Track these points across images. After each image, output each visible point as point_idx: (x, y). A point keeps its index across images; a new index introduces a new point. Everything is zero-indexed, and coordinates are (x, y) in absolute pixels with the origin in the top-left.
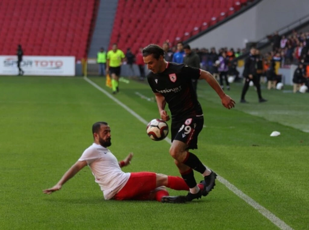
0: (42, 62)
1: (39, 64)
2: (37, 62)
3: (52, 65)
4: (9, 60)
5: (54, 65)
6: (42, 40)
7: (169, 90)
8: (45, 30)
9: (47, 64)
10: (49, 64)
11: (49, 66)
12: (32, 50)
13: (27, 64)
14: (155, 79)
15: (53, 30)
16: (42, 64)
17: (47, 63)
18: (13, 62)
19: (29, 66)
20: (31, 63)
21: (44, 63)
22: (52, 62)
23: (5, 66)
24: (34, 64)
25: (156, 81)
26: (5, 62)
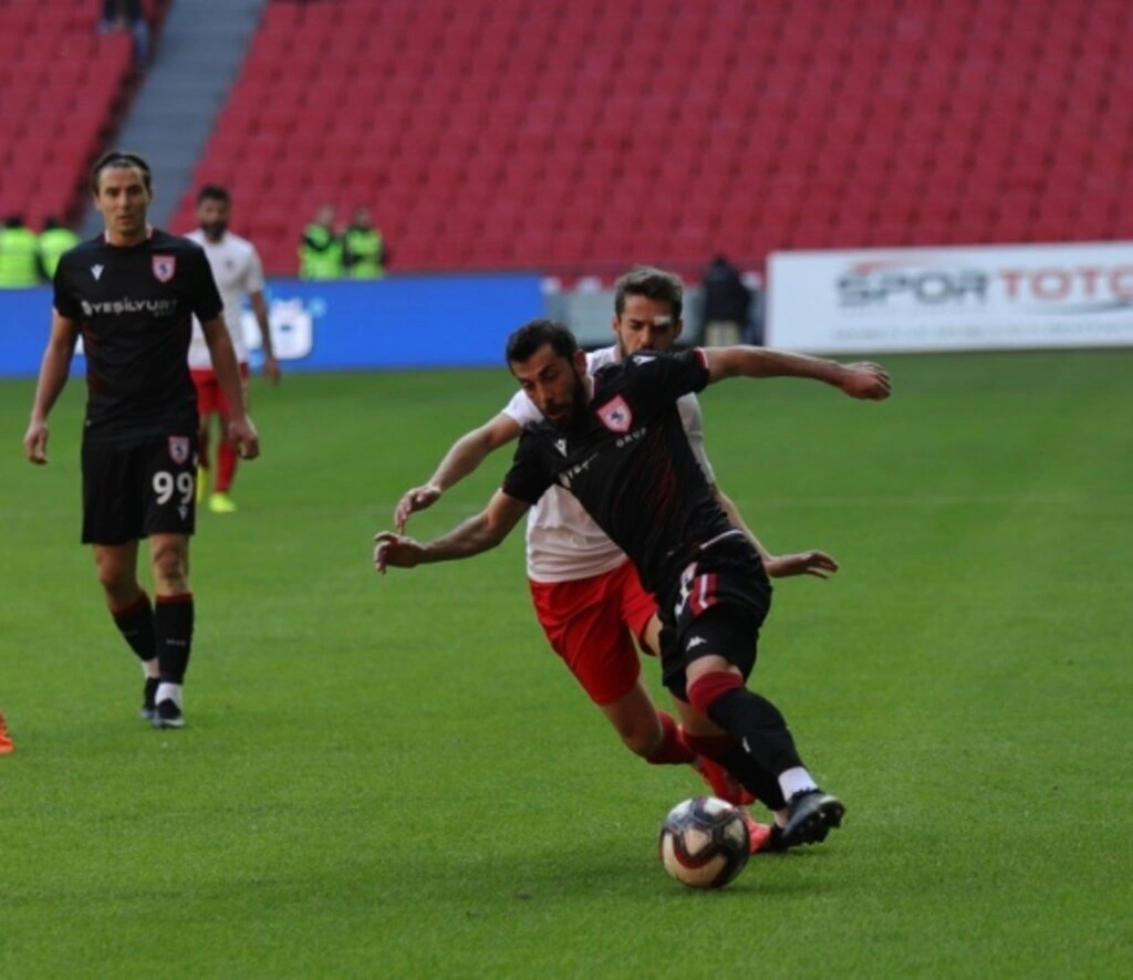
0: (1037, 278)
1: (1024, 286)
2: (1012, 278)
3: (1090, 288)
4: (864, 270)
5: (1103, 292)
6: (1048, 160)
7: (137, 303)
8: (1062, 105)
9: (1065, 287)
10: (1078, 284)
11: (1077, 293)
12: (993, 215)
13: (961, 292)
14: (93, 265)
15: (1103, 104)
16: (1037, 290)
17: (1065, 279)
18: (885, 281)
19: (970, 297)
20: (980, 284)
21: (1051, 284)
22: (1090, 275)
23: (845, 304)
24: (997, 288)
25: (97, 271)
26: (843, 284)
